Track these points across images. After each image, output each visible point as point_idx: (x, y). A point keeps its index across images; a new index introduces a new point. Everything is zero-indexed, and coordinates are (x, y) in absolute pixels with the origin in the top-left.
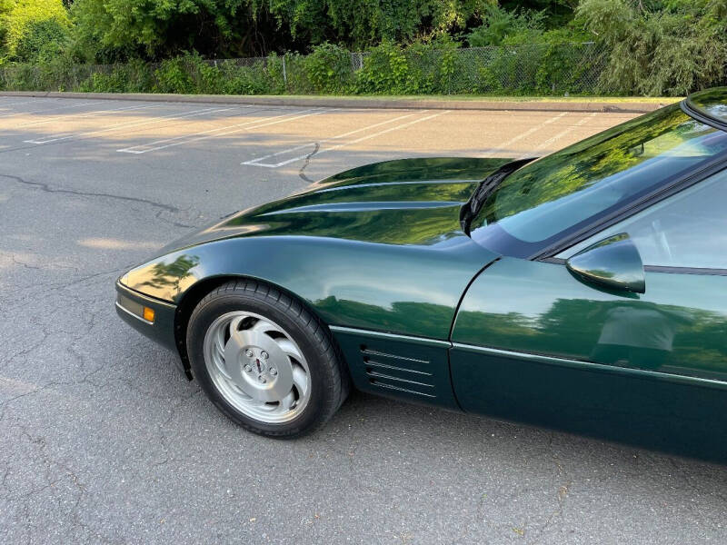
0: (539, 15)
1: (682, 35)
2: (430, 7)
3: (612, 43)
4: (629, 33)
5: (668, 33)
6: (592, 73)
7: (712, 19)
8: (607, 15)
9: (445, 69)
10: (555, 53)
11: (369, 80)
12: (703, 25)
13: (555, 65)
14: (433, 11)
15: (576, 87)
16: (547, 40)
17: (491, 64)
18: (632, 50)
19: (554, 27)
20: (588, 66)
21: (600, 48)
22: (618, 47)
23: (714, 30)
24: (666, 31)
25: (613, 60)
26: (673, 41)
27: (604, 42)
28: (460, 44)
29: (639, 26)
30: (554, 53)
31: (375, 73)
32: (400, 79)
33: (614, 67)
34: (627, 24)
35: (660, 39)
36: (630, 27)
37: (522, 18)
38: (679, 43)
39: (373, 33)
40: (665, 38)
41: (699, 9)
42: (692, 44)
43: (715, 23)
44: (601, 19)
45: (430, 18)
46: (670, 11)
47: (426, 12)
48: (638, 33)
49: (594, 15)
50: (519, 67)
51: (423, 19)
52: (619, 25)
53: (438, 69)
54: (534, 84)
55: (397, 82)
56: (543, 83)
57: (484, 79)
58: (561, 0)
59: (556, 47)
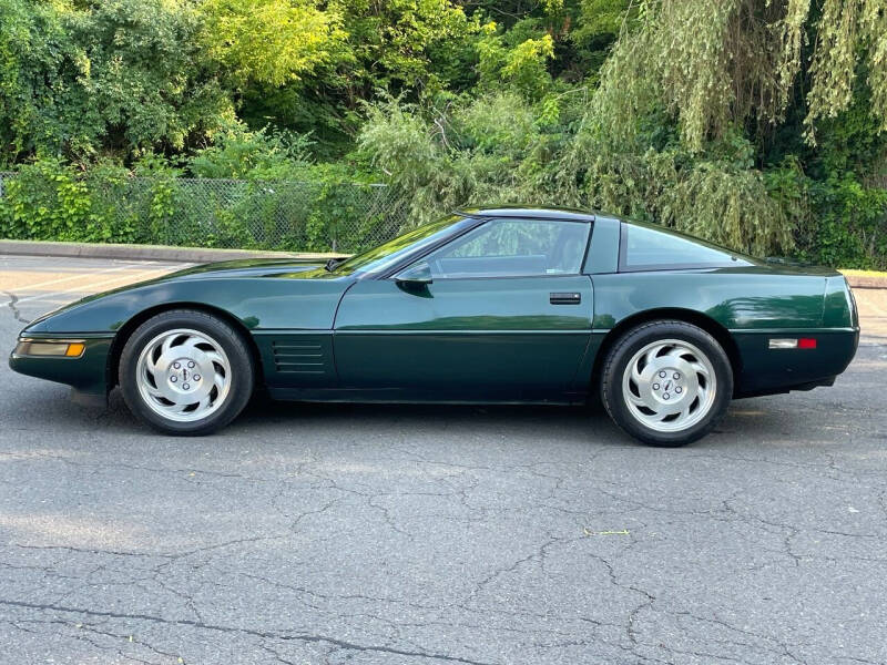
0: (302, 141)
1: (500, 183)
2: (123, 111)
3: (410, 186)
4: (433, 175)
5: (482, 180)
6: (387, 228)
7: (534, 164)
8: (402, 150)
9: (158, 207)
10: (334, 196)
11: (17, 217)
12: (525, 172)
13: (335, 212)
14: (128, 117)
16: (320, 176)
17: (236, 205)
18: (439, 198)
19: (324, 159)
20: (381, 217)
21: (395, 193)
22: (420, 194)
23: (538, 178)
24: (479, 177)
25: (415, 210)
26: (490, 190)
27: (400, 185)
28: (181, 171)
29: (445, 167)
30: (331, 197)
31: (27, 206)
32: (75, 219)
33: (417, 220)
34: (428, 164)
35: (472, 186)
36: (433, 168)
37: (276, 141)
38: (497, 193)
39: (18, 142)
40: (480, 186)
41: (519, 150)
42: (514, 195)
43: (539, 170)
44: (394, 153)
45: (122, 128)
46: (483, 150)
47: (114, 117)
48: (444, 176)
49: (384, 149)
50: (279, 214)
51: (109, 127)
52: (418, 164)
53: (147, 207)
54: (305, 238)
55: (70, 224)
56: (319, 238)
57: (225, 227)
58: (332, 121)
59: (334, 187)
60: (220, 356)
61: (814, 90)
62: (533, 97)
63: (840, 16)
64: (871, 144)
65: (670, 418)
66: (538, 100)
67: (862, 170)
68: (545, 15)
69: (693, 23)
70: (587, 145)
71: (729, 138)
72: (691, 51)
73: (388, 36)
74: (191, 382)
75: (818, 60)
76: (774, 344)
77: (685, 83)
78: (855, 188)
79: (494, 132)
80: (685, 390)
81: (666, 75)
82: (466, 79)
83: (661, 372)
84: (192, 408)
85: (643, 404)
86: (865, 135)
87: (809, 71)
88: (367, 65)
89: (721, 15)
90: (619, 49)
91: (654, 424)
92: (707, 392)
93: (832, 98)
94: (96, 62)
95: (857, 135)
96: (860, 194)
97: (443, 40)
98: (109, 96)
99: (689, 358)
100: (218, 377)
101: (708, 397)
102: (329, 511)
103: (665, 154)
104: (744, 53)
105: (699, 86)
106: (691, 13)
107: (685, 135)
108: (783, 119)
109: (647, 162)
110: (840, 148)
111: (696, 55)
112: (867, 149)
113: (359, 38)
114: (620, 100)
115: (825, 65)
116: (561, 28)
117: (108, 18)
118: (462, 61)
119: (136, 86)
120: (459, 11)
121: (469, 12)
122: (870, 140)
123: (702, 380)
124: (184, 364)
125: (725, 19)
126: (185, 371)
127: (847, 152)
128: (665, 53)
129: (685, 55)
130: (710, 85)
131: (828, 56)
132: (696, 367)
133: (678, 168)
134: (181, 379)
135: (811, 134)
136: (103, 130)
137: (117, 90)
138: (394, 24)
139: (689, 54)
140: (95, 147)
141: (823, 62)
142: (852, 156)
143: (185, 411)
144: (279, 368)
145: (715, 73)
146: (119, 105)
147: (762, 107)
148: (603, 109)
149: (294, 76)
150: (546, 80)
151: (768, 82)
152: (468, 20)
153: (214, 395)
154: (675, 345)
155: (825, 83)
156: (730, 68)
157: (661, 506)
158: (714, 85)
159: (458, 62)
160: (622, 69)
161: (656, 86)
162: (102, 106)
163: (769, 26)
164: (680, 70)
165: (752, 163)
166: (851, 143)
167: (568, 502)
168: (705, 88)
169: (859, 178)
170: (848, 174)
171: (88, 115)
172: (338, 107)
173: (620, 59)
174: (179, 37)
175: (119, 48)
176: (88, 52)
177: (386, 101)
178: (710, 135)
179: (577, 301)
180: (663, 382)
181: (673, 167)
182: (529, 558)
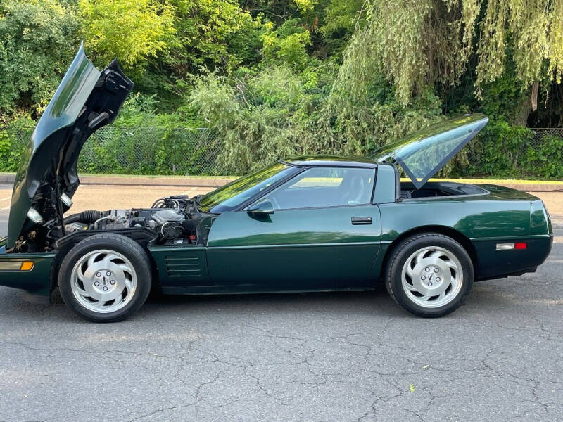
0: (149, 100)
1: (281, 126)
2: (30, 83)
3: (224, 129)
4: (238, 122)
5: (270, 124)
6: (208, 156)
7: (303, 114)
8: (218, 106)
10: (173, 136)
12: (297, 119)
13: (174, 147)
14: (33, 87)
15: (197, 169)
16: (162, 123)
17: (108, 144)
18: (242, 137)
19: (163, 111)
20: (205, 149)
21: (213, 134)
22: (230, 134)
23: (306, 123)
24: (268, 123)
25: (227, 145)
26: (275, 131)
27: (216, 129)
29: (245, 116)
30: (171, 137)
33: (228, 151)
34: (235, 115)
35: (264, 128)
36: (238, 118)
38: (280, 133)
40: (269, 128)
41: (293, 105)
42: (291, 134)
43: (306, 118)
44: (213, 109)
45: (30, 93)
46: (269, 105)
47: (25, 88)
48: (245, 123)
49: (206, 105)
50: (137, 148)
51: (21, 94)
52: (228, 115)
54: (155, 164)
56: (164, 163)
57: (100, 158)
58: (168, 86)
59: (173, 131)
60: (128, 267)
61: (480, 64)
62: (299, 69)
63: (497, 18)
64: (513, 97)
65: (432, 298)
66: (302, 72)
67: (508, 114)
68: (301, 16)
69: (402, 23)
70: (337, 101)
71: (426, 95)
72: (401, 40)
73: (201, 31)
74: (108, 285)
75: (483, 46)
76: (499, 247)
77: (397, 61)
78: (505, 125)
79: (275, 93)
80: (442, 280)
81: (385, 56)
82: (253, 59)
83: (426, 268)
84: (109, 303)
85: (414, 289)
86: (510, 92)
87: (477, 53)
88: (189, 49)
89: (419, 17)
90: (355, 39)
91: (423, 303)
92: (456, 280)
93: (492, 70)
94: (11, 51)
95: (505, 92)
96: (508, 129)
97: (237, 33)
98: (20, 73)
99: (444, 258)
100: (127, 281)
101: (458, 284)
102: (218, 381)
103: (386, 106)
104: (433, 42)
105: (407, 62)
106: (400, 17)
107: (398, 94)
108: (459, 83)
109: (375, 112)
110: (494, 100)
111: (404, 44)
112: (511, 100)
113: (183, 33)
114: (357, 72)
115: (486, 49)
116: (312, 24)
117: (18, 22)
118: (251, 46)
119: (38, 66)
120: (247, 14)
121: (254, 15)
122: (513, 95)
123: (453, 273)
124: (104, 273)
125: (422, 20)
126: (104, 278)
127: (499, 102)
128: (384, 42)
129: (397, 43)
130: (414, 62)
131: (488, 43)
132: (449, 264)
133: (394, 115)
134: (102, 284)
135: (479, 93)
136: (17, 96)
137: (25, 69)
138: (205, 23)
139: (400, 43)
140: (12, 106)
141: (485, 47)
142: (502, 105)
143: (105, 305)
144: (170, 274)
145: (416, 54)
146: (28, 79)
147: (446, 75)
148: (346, 78)
149: (143, 58)
150: (305, 59)
151: (449, 59)
152: (253, 20)
153: (125, 293)
154: (435, 250)
155: (487, 60)
156: (425, 51)
157: (442, 366)
158: (416, 62)
159: (248, 47)
160: (357, 52)
161: (379, 63)
162: (16, 80)
163: (450, 24)
164: (393, 52)
165: (441, 111)
166: (501, 97)
167: (379, 366)
168: (410, 64)
169: (507, 119)
170: (500, 116)
171: (7, 85)
172: (171, 77)
173: (356, 46)
174: (66, 34)
175: (26, 41)
176: (6, 44)
177: (205, 74)
178: (414, 94)
179: (370, 222)
180: (428, 275)
181: (391, 114)
182: (366, 414)
